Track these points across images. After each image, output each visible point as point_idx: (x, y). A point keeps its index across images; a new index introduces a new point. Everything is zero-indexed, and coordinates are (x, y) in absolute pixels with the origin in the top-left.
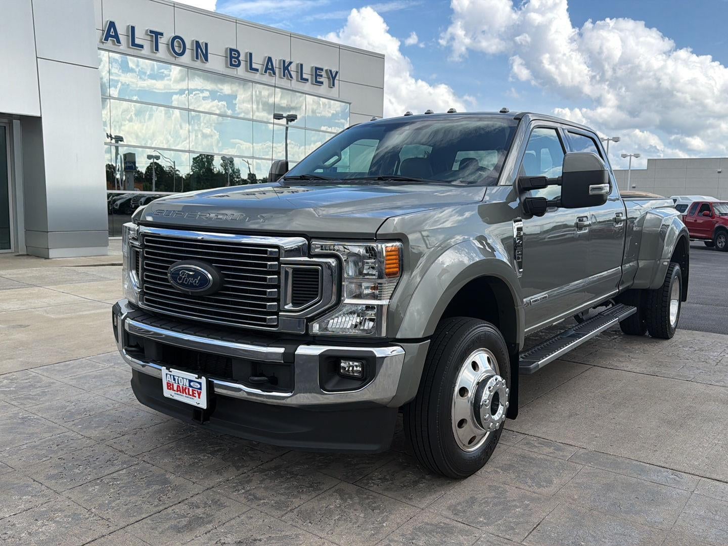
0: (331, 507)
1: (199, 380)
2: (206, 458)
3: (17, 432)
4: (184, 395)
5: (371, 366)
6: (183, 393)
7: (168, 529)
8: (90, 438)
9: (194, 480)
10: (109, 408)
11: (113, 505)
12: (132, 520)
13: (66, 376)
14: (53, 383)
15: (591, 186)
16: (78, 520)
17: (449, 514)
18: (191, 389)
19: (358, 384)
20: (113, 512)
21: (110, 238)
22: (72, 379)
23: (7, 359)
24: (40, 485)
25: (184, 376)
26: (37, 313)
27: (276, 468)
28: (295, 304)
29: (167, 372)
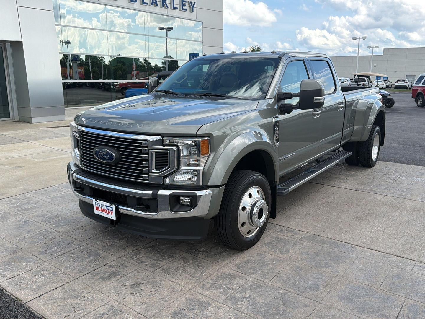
0: (179, 266)
1: (111, 206)
2: (118, 241)
3: (22, 229)
4: (105, 213)
5: (195, 200)
6: (104, 212)
7: (99, 278)
8: (59, 232)
9: (112, 254)
10: (69, 215)
11: (72, 267)
12: (81, 274)
13: (46, 197)
14: (39, 201)
15: (315, 98)
16: (55, 275)
17: (236, 269)
18: (108, 210)
19: (189, 208)
20: (72, 270)
22: (49, 198)
23: (14, 187)
24: (36, 257)
25: (104, 204)
26: (28, 158)
27: (153, 246)
28: (157, 169)
29: (96, 201)
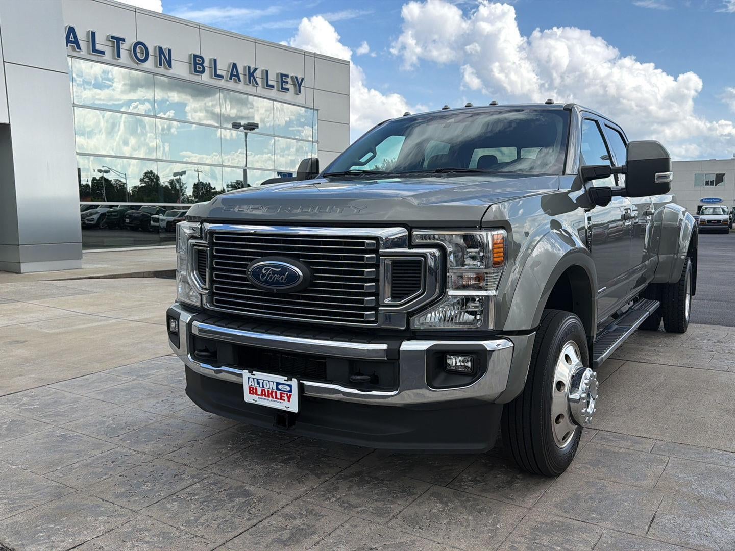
0: (434, 511)
1: (289, 383)
2: (280, 467)
3: (61, 450)
4: (271, 399)
5: (481, 360)
6: (269, 397)
7: (272, 543)
8: (144, 453)
9: (279, 491)
10: (152, 422)
11: (202, 521)
12: (229, 535)
13: (90, 391)
14: (80, 399)
15: (657, 174)
16: (170, 539)
17: (559, 512)
18: (278, 392)
19: (468, 379)
20: (205, 528)
21: (84, 251)
22: (98, 394)
23: (17, 376)
24: (111, 504)
25: (269, 379)
26: (29, 328)
27: (358, 474)
28: (394, 298)
29: (250, 375)
